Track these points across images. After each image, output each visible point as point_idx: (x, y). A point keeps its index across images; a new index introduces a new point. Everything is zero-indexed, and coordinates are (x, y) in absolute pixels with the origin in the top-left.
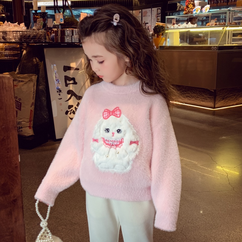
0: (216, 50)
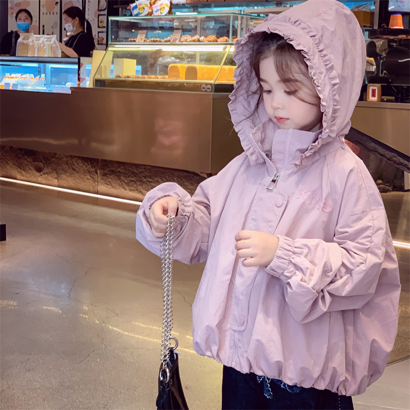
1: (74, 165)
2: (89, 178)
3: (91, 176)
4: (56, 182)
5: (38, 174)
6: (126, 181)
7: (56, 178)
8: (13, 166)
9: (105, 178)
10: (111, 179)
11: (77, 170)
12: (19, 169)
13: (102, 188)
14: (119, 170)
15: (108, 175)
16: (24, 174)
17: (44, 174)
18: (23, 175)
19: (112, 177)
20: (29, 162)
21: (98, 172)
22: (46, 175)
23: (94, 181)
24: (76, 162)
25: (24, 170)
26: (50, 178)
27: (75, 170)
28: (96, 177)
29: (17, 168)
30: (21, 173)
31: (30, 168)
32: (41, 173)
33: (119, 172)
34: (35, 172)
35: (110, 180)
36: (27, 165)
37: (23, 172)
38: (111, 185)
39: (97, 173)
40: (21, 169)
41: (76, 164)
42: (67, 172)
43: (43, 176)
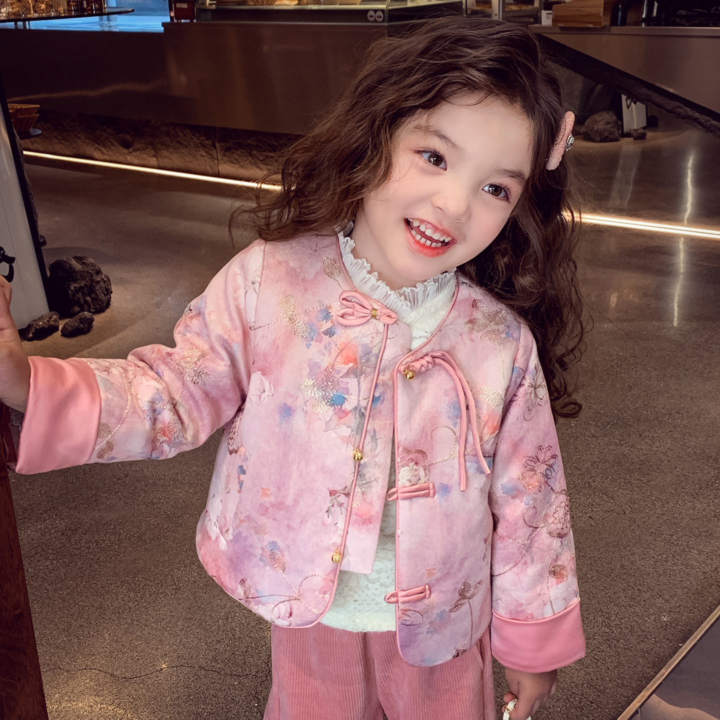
0: (383, 21)
1: (178, 136)
2: (204, 154)
3: (205, 152)
4: (154, 161)
5: (125, 151)
6: (261, 158)
7: (154, 156)
8: (86, 141)
9: (228, 153)
10: (239, 154)
11: (184, 143)
12: (97, 145)
13: (225, 168)
14: (249, 142)
15: (232, 151)
16: (105, 152)
17: (135, 150)
18: (103, 153)
19: (239, 152)
20: (111, 134)
21: (217, 145)
22: (138, 153)
23: (213, 158)
24: (182, 132)
25: (104, 146)
26: (145, 156)
27: (180, 143)
28: (214, 153)
29: (92, 143)
30: (100, 150)
31: (112, 143)
32: (131, 150)
33: (249, 145)
34: (121, 148)
35: (236, 157)
36: (108, 138)
37: (103, 149)
38: (239, 163)
39: (215, 147)
40: (99, 144)
41: (181, 135)
42: (170, 146)
43: (133, 153)
